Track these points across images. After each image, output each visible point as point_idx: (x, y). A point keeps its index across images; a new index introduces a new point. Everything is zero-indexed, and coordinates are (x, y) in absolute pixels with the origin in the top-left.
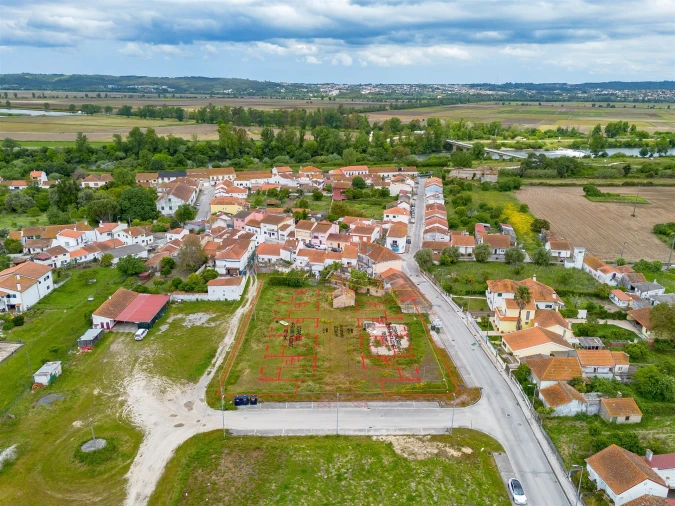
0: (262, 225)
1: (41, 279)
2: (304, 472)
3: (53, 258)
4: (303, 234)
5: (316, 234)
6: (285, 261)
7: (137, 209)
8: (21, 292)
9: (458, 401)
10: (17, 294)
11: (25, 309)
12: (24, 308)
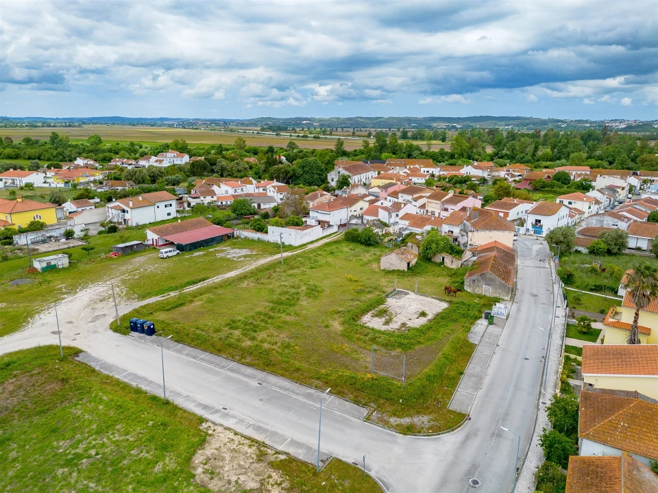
0: (400, 195)
1: (162, 205)
2: (54, 431)
3: (202, 198)
4: (434, 205)
5: (446, 206)
6: (382, 222)
7: (307, 176)
8: (131, 209)
9: (406, 421)
10: (129, 210)
11: (134, 225)
12: (132, 223)
